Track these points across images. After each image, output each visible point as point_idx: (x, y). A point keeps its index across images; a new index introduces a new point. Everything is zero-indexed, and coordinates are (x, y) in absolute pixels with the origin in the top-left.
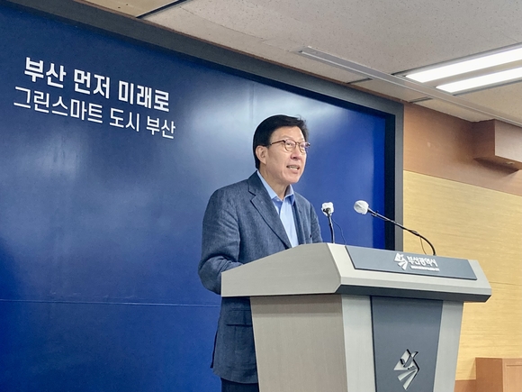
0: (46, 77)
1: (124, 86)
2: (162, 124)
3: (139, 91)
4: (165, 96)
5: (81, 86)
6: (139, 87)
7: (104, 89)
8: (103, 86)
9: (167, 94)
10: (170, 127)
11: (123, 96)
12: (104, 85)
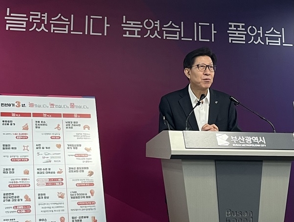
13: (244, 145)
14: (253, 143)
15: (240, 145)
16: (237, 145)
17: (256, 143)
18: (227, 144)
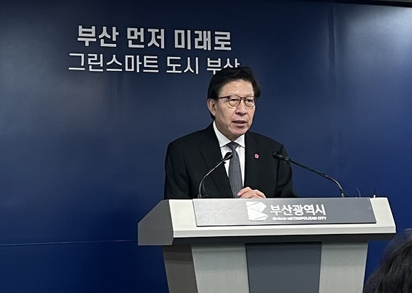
0: (99, 40)
1: (179, 35)
2: (224, 63)
3: (197, 36)
4: (226, 36)
5: (135, 42)
6: (196, 32)
7: (159, 41)
9: (228, 34)
10: (234, 65)
11: (180, 43)
12: (158, 37)
13: (291, 219)
14: (305, 214)
15: (285, 219)
16: (279, 219)
17: (311, 215)
18: (264, 217)
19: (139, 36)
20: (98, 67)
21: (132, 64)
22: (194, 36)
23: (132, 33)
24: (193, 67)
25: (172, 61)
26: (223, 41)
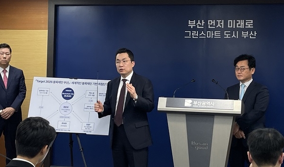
0: (196, 26)
1: (230, 22)
2: (249, 33)
3: (238, 22)
5: (211, 26)
7: (221, 25)
8: (221, 24)
9: (252, 21)
10: (254, 34)
11: (230, 26)
13: (200, 106)
14: (206, 105)
15: (198, 106)
16: (196, 106)
17: (208, 105)
19: (213, 23)
20: (196, 36)
21: (210, 35)
22: (236, 22)
23: (210, 22)
24: (236, 35)
25: (226, 33)
26: (250, 24)
